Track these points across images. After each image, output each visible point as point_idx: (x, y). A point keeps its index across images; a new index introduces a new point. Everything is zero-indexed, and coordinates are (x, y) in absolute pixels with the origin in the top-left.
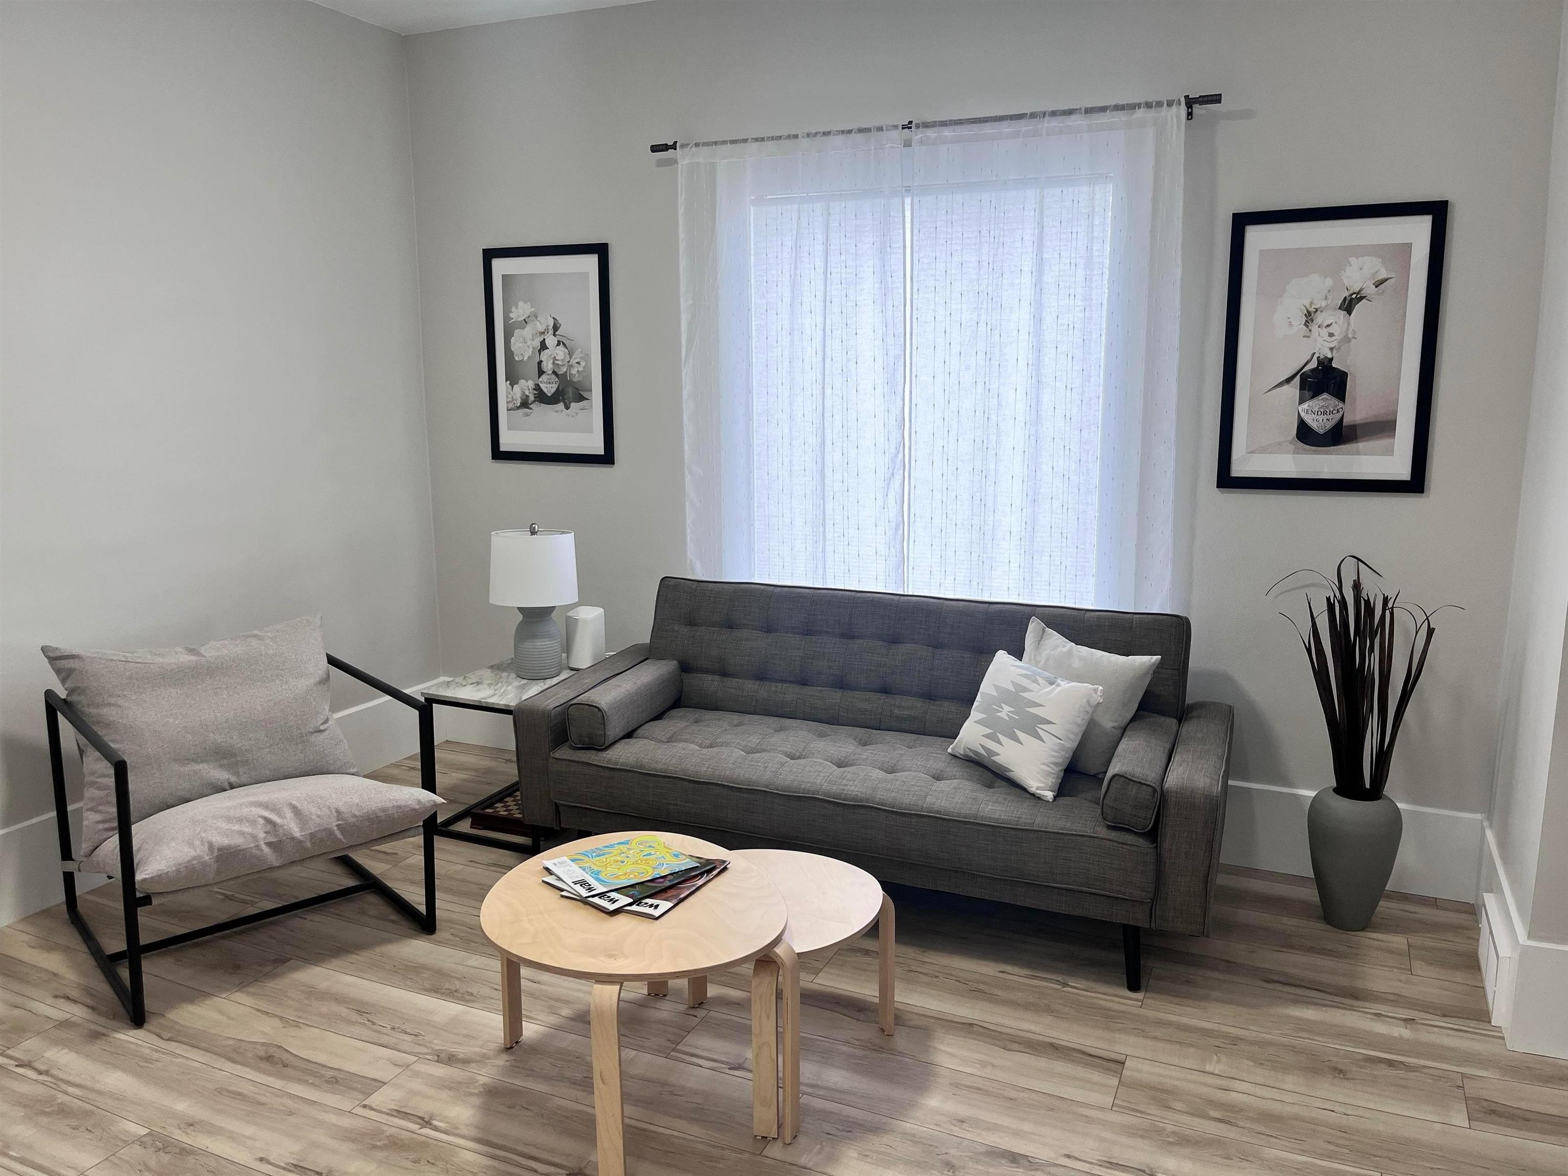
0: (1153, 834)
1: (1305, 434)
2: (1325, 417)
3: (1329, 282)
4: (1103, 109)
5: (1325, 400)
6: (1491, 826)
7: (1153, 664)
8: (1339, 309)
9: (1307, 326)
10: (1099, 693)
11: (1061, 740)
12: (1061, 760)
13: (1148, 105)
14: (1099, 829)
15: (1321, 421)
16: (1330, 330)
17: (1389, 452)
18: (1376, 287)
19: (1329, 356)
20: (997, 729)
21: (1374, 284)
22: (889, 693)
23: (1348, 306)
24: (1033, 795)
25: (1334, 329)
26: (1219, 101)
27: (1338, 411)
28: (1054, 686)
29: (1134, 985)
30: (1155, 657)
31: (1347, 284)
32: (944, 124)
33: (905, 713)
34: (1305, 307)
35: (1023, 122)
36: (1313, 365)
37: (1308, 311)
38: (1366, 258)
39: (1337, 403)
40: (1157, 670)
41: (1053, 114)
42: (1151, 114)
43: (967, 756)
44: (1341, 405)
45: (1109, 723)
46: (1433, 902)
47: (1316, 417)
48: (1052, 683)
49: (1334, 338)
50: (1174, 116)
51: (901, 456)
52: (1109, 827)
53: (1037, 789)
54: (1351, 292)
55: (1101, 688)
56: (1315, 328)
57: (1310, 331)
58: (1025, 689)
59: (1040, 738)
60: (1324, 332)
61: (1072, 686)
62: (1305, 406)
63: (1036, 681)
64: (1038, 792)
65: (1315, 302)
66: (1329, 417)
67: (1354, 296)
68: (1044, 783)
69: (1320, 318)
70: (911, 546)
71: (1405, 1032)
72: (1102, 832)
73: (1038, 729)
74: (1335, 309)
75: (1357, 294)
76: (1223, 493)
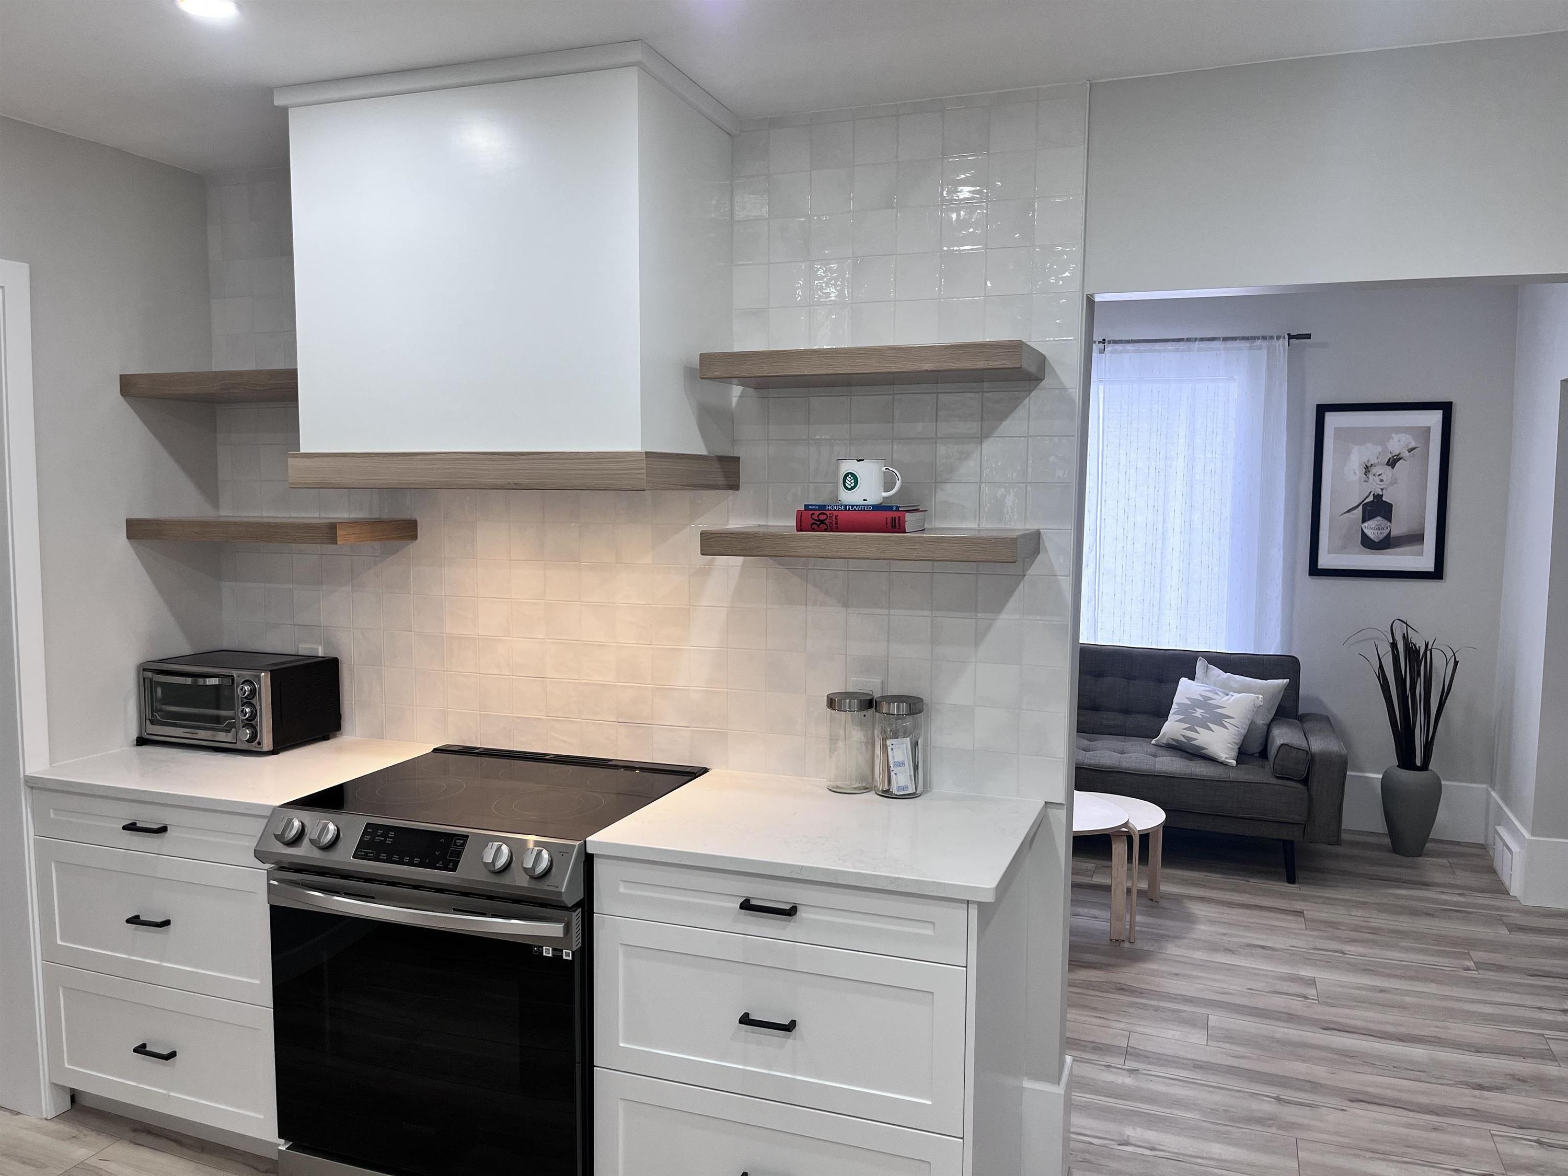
0: (1305, 781)
1: (1368, 543)
2: (1379, 532)
3: (1379, 449)
4: (1234, 339)
5: (1377, 521)
6: (1494, 790)
7: (1285, 684)
8: (1386, 464)
9: (1366, 475)
10: (1260, 699)
11: (1238, 728)
12: (1239, 741)
13: (1264, 338)
14: (1271, 779)
15: (1376, 534)
16: (1381, 477)
17: (1421, 554)
18: (1409, 452)
19: (1381, 493)
20: (1193, 724)
21: (1408, 450)
22: (1098, 711)
23: (1393, 462)
24: (1222, 763)
25: (1384, 477)
26: (1310, 338)
27: (1387, 528)
28: (1229, 696)
29: (1291, 880)
30: (1285, 680)
31: (1390, 449)
32: (1128, 342)
33: (1111, 723)
34: (1365, 463)
35: (1181, 343)
36: (1371, 499)
37: (1366, 466)
38: (1403, 435)
39: (1386, 523)
40: (1288, 688)
41: (1202, 340)
42: (1265, 344)
43: (1169, 744)
44: (1389, 524)
45: (1261, 721)
46: (1458, 844)
47: (1373, 531)
48: (1227, 695)
49: (1384, 483)
50: (1281, 345)
51: (1094, 553)
52: (1277, 778)
53: (1226, 758)
54: (1394, 455)
55: (1261, 696)
56: (1371, 476)
57: (1368, 478)
58: (1211, 699)
59: (1225, 727)
60: (1377, 479)
61: (1243, 696)
62: (1366, 524)
63: (1217, 694)
64: (1226, 760)
65: (1370, 460)
66: (1382, 531)
67: (1395, 457)
68: (1230, 755)
69: (1374, 470)
70: (1100, 614)
71: (1462, 899)
72: (1274, 781)
73: (1224, 722)
74: (1384, 465)
75: (1397, 456)
76: (1312, 579)
